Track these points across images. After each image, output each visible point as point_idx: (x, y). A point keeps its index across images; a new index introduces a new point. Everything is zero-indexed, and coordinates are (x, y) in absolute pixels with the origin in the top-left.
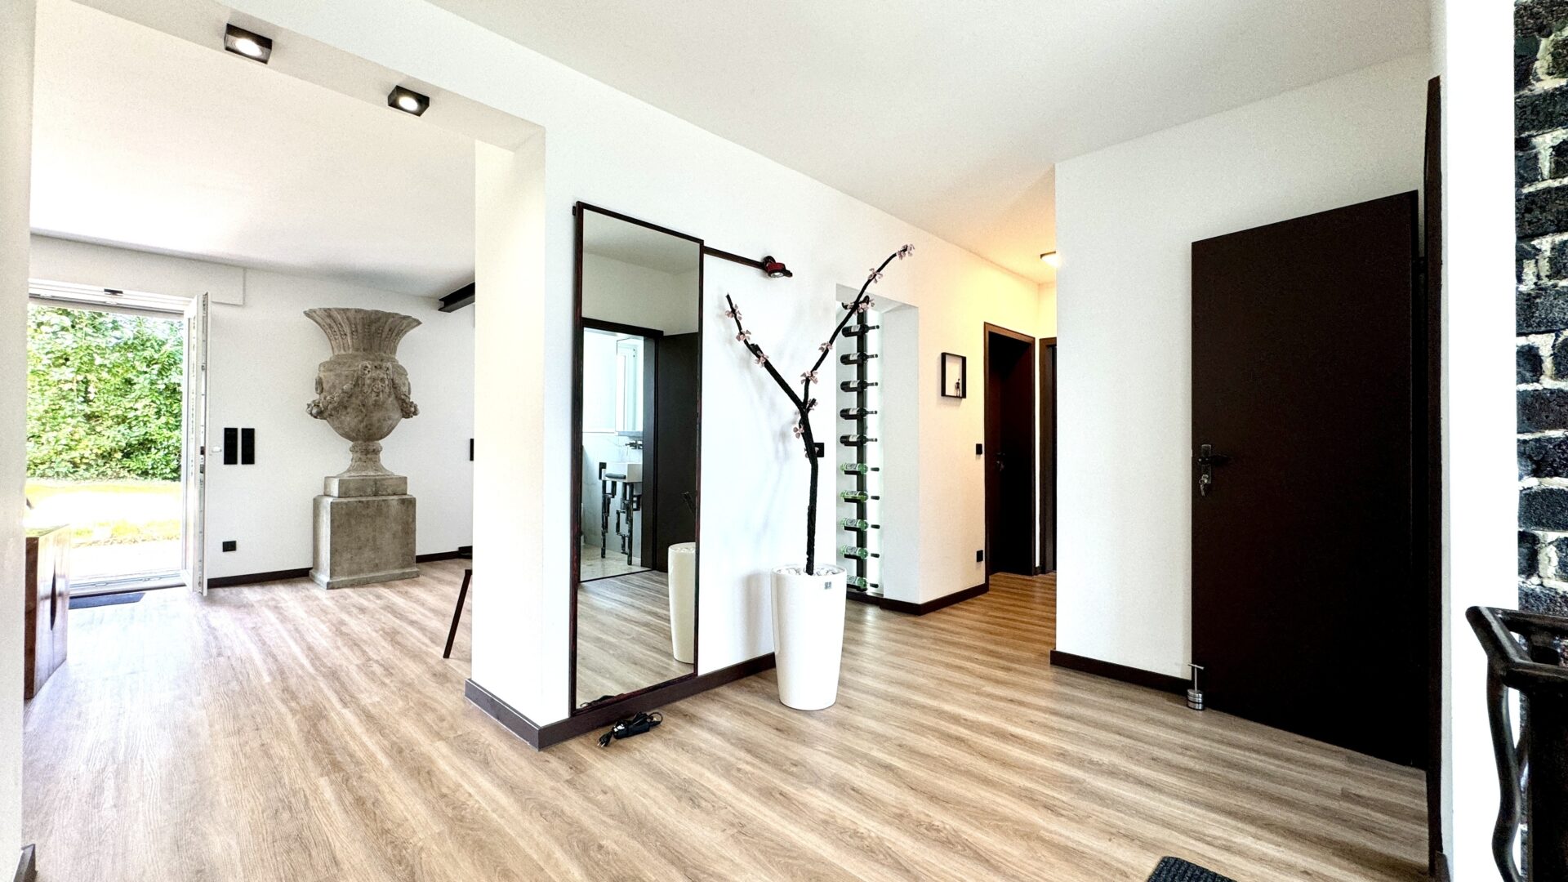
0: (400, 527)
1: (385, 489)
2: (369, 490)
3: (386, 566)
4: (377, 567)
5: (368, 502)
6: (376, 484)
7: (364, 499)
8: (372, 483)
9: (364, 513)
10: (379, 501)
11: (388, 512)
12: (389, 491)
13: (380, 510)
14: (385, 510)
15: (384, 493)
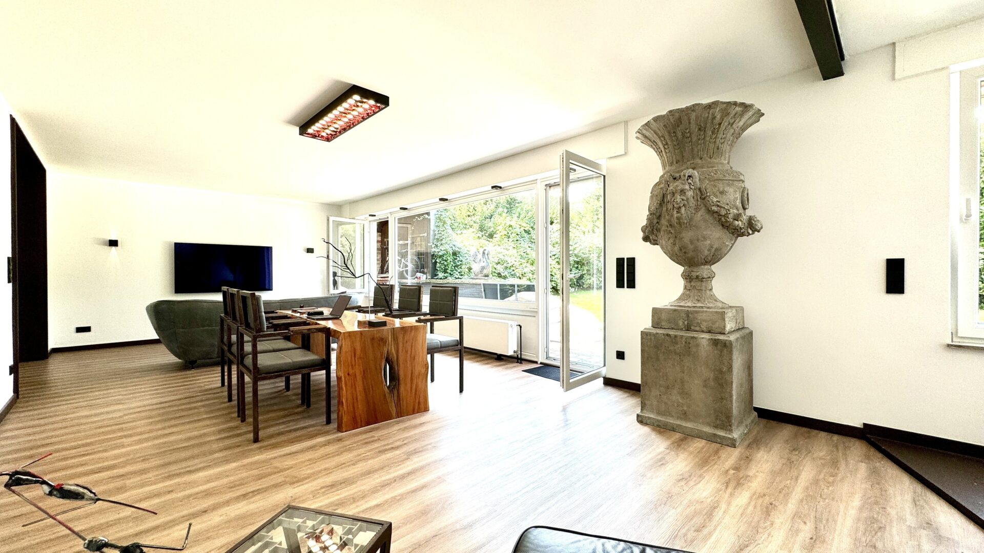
0: (712, 375)
1: (699, 325)
2: (681, 323)
3: (695, 418)
4: (685, 416)
5: (676, 336)
6: (688, 316)
7: (672, 333)
8: (684, 315)
9: (672, 348)
10: (687, 338)
11: (697, 352)
12: (704, 327)
13: (689, 348)
14: (694, 350)
15: (697, 329)
